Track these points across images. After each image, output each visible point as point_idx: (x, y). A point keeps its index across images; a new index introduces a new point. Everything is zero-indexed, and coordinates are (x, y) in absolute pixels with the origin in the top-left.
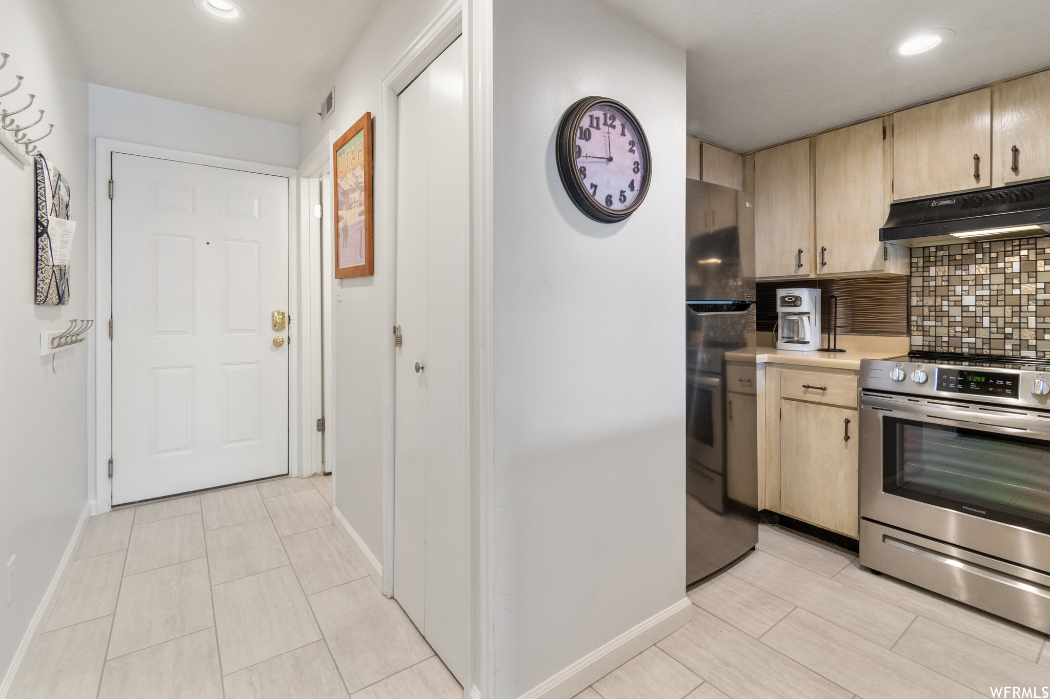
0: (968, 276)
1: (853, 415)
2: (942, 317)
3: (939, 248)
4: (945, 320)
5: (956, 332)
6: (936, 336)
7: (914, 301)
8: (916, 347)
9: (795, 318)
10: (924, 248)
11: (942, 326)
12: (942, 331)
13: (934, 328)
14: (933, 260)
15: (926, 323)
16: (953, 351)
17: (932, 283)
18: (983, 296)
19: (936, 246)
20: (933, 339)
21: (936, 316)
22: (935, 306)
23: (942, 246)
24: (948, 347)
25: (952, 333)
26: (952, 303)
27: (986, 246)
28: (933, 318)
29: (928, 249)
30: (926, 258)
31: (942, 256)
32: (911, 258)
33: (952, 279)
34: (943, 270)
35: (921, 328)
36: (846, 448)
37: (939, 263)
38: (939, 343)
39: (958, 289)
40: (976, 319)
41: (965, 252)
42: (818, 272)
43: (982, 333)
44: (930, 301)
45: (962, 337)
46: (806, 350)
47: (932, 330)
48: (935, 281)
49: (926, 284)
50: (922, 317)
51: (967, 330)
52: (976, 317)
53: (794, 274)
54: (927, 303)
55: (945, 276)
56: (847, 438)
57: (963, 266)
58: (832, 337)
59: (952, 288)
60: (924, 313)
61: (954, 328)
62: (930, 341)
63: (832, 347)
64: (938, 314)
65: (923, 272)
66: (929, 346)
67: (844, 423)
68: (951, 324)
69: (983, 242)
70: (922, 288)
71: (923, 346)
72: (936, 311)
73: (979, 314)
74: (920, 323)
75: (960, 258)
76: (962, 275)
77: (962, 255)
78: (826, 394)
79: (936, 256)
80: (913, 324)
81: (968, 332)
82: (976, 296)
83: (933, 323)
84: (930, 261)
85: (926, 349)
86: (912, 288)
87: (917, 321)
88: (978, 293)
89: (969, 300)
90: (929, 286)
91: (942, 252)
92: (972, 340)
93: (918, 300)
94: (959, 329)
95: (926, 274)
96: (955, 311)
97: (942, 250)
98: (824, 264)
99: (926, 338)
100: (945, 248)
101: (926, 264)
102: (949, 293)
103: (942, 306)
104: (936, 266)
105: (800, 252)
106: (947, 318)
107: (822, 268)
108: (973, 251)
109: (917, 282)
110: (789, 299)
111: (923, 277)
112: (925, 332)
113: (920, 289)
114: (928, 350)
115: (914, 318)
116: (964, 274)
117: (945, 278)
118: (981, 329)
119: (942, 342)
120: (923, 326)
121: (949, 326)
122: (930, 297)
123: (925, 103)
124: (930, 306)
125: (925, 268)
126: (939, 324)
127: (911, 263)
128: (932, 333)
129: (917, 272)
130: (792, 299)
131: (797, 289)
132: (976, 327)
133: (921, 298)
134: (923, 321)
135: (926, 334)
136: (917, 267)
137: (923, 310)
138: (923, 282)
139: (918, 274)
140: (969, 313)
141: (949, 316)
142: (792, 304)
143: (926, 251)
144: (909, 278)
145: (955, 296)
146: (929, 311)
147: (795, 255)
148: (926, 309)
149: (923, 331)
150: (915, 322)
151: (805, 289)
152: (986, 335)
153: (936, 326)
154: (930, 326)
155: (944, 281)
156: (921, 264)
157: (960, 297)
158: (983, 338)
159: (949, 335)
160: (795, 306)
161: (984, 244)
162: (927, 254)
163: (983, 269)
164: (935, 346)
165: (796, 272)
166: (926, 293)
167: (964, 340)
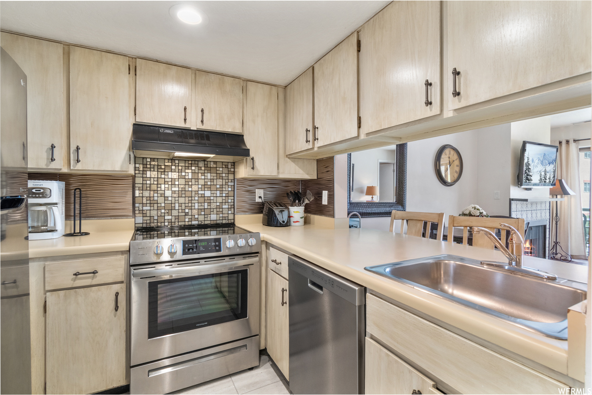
0: (168, 179)
1: (121, 288)
2: (154, 204)
3: (153, 159)
4: (156, 205)
5: (161, 213)
6: (150, 217)
7: (137, 193)
8: (138, 224)
9: (43, 208)
10: (143, 158)
11: (154, 210)
12: (154, 213)
13: (149, 211)
14: (149, 167)
15: (145, 208)
16: (160, 225)
17: (148, 182)
18: (175, 191)
19: (151, 158)
20: (149, 218)
21: (150, 203)
22: (150, 197)
23: (154, 158)
24: (157, 223)
25: (159, 214)
26: (159, 195)
27: (177, 162)
28: (148, 205)
29: (145, 159)
30: (145, 165)
31: (154, 165)
32: (135, 164)
33: (160, 180)
34: (154, 174)
35: (142, 211)
36: (115, 316)
37: (152, 170)
38: (152, 221)
39: (163, 186)
40: (172, 205)
41: (166, 164)
42: (72, 168)
43: (175, 213)
44: (146, 194)
45: (164, 216)
46: (55, 238)
47: (148, 212)
48: (150, 180)
49: (145, 182)
50: (142, 204)
51: (168, 211)
52: (172, 203)
53: (44, 167)
54: (145, 195)
55: (155, 178)
56: (117, 308)
57: (165, 173)
58: (77, 222)
59: (159, 186)
60: (143, 202)
61: (160, 210)
62: (147, 220)
63: (77, 230)
64: (152, 202)
65: (143, 174)
66: (146, 223)
67: (115, 296)
68: (159, 208)
69: (175, 160)
70: (142, 185)
71: (143, 223)
72: (150, 200)
73: (173, 202)
74: (141, 208)
75: (164, 168)
76: (165, 178)
77: (165, 165)
78: (96, 276)
79: (150, 165)
80: (137, 209)
81: (168, 213)
82: (172, 191)
83: (148, 208)
84: (147, 167)
85: (145, 225)
86: (136, 184)
87: (139, 207)
88: (173, 189)
89: (168, 193)
90: (146, 184)
91: (154, 162)
92: (170, 217)
93: (140, 193)
94: (163, 211)
95: (144, 176)
96: (161, 200)
97: (154, 161)
98: (78, 161)
99: (145, 218)
100: (156, 160)
101: (145, 169)
102: (158, 189)
103: (154, 197)
104: (150, 171)
105: (53, 147)
106: (156, 204)
107: (76, 165)
108: (170, 164)
109: (139, 180)
110: (36, 191)
111: (143, 177)
112: (144, 215)
113: (141, 186)
114: (145, 226)
115: (137, 205)
116: (166, 177)
117: (156, 179)
118: (174, 210)
119: (154, 220)
120: (143, 210)
121: (158, 210)
122: (147, 191)
123: (156, 61)
124: (147, 197)
125: (144, 172)
126: (152, 208)
127: (135, 167)
128: (148, 215)
129: (139, 174)
130: (40, 191)
131: (45, 181)
132: (172, 210)
133: (142, 191)
134: (143, 207)
135: (145, 215)
136: (139, 171)
137: (143, 199)
138: (143, 180)
139: (139, 175)
140: (168, 201)
141: (157, 203)
142: (41, 196)
143: (145, 160)
144: (134, 177)
145: (161, 190)
146: (147, 200)
147: (46, 149)
148: (145, 199)
149: (143, 213)
150: (138, 208)
151: (55, 182)
152: (176, 214)
153: (150, 210)
154: (147, 210)
155: (155, 181)
156: (141, 169)
157: (164, 191)
158: (175, 216)
159: (157, 215)
160: (44, 197)
161: (176, 160)
162: (145, 162)
163: (175, 175)
164: (150, 223)
165: (47, 165)
166: (145, 188)
167: (166, 218)
